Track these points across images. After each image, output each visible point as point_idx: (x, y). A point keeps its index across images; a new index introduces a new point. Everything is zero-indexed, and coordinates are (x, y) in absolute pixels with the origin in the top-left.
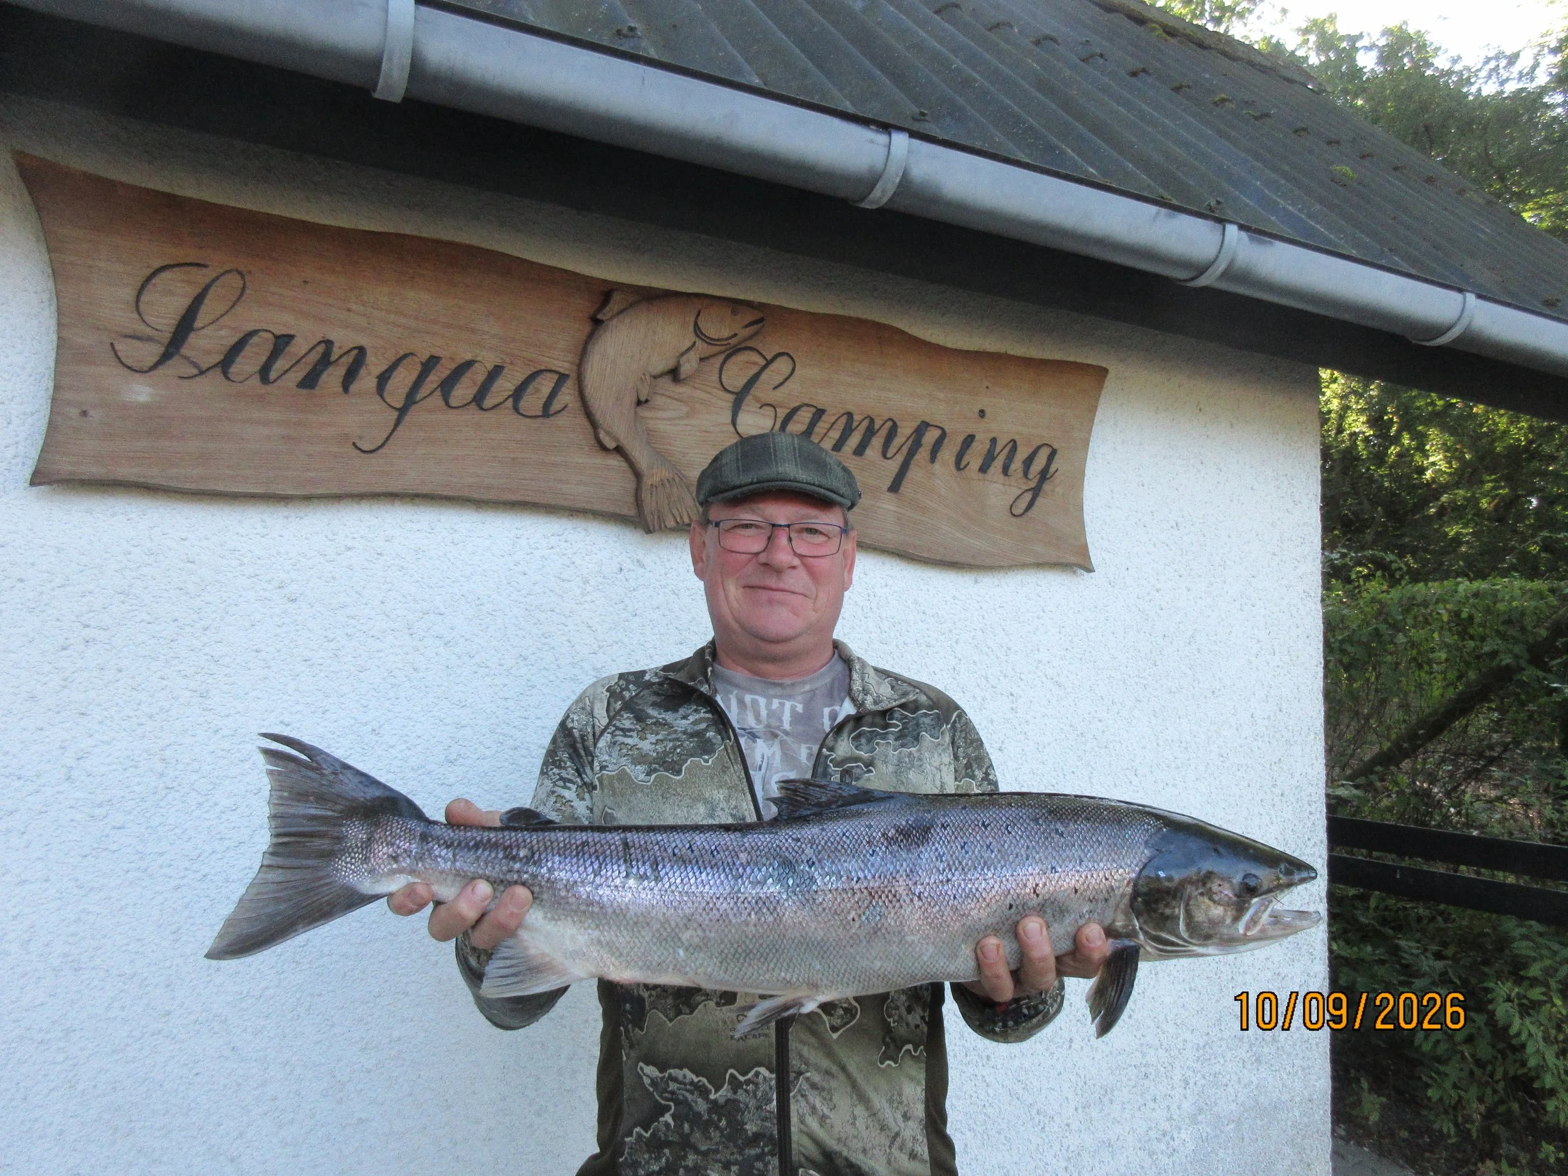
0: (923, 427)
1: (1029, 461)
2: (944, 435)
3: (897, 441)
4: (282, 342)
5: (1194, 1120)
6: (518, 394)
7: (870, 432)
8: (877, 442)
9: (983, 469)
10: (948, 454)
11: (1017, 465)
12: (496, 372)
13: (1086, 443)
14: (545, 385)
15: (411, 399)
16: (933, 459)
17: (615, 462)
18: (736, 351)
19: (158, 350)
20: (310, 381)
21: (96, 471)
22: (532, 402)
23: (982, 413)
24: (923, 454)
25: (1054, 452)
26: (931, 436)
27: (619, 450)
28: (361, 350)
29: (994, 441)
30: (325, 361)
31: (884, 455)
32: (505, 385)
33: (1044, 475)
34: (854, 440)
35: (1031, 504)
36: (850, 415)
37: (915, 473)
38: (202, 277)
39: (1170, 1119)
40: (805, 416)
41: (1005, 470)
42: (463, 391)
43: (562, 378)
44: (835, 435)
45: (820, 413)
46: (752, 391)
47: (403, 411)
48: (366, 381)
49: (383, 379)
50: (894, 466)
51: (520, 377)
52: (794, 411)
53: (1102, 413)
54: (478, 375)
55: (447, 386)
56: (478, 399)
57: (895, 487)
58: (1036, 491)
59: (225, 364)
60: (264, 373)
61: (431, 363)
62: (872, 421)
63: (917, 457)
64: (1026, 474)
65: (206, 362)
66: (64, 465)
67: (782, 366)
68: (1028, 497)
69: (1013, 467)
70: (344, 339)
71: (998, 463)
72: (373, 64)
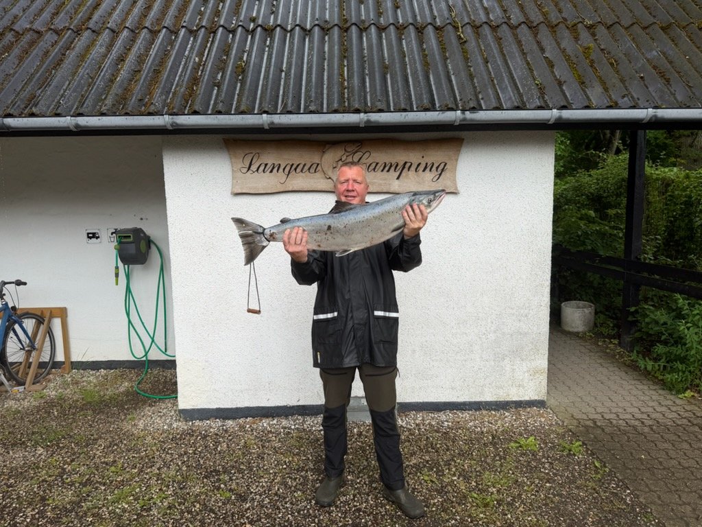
0: (406, 163)
1: (437, 168)
2: (412, 164)
3: (398, 168)
4: (266, 165)
5: (495, 332)
6: (309, 169)
7: (391, 166)
8: (393, 168)
9: (424, 171)
10: (413, 168)
11: (434, 168)
12: (305, 165)
13: (457, 160)
14: (315, 166)
15: (289, 172)
16: (409, 170)
17: (330, 180)
18: (356, 152)
19: (247, 169)
20: (271, 172)
21: (240, 191)
22: (312, 170)
23: (423, 157)
24: (406, 169)
25: (446, 164)
26: (408, 165)
27: (330, 178)
28: (280, 165)
29: (427, 164)
30: (273, 168)
31: (395, 171)
32: (306, 168)
33: (443, 170)
34: (387, 168)
35: (438, 178)
36: (385, 163)
37: (403, 174)
38: (252, 155)
39: (486, 331)
40: (374, 165)
41: (430, 170)
42: (298, 170)
43: (318, 164)
44: (382, 168)
45: (377, 164)
46: (361, 161)
47: (288, 175)
48: (281, 170)
49: (284, 169)
50: (398, 173)
51: (309, 166)
52: (371, 164)
53: (462, 151)
54: (301, 166)
55: (295, 169)
56: (302, 171)
57: (398, 178)
58: (440, 175)
59: (257, 170)
60: (264, 171)
61: (293, 164)
62: (391, 164)
63: (404, 171)
64: (437, 171)
65: (254, 170)
66: (236, 191)
67: (367, 154)
68: (437, 177)
69: (433, 169)
70: (276, 163)
71: (428, 169)
72: (263, 125)
